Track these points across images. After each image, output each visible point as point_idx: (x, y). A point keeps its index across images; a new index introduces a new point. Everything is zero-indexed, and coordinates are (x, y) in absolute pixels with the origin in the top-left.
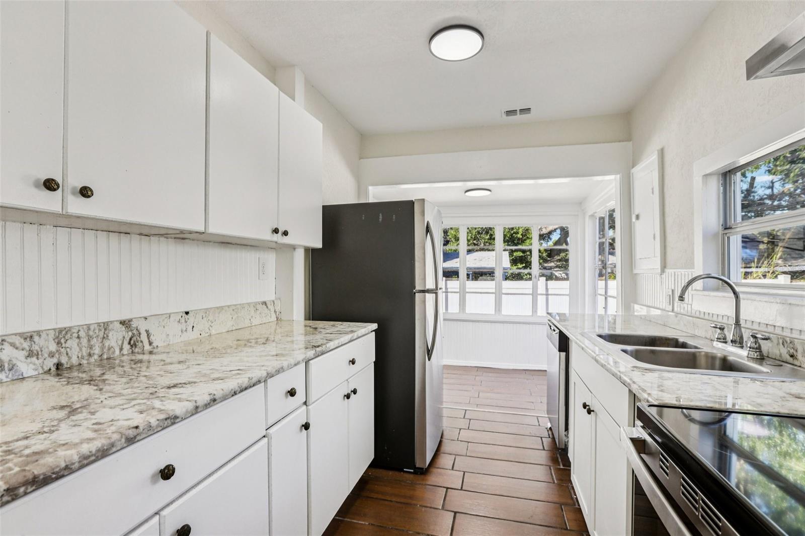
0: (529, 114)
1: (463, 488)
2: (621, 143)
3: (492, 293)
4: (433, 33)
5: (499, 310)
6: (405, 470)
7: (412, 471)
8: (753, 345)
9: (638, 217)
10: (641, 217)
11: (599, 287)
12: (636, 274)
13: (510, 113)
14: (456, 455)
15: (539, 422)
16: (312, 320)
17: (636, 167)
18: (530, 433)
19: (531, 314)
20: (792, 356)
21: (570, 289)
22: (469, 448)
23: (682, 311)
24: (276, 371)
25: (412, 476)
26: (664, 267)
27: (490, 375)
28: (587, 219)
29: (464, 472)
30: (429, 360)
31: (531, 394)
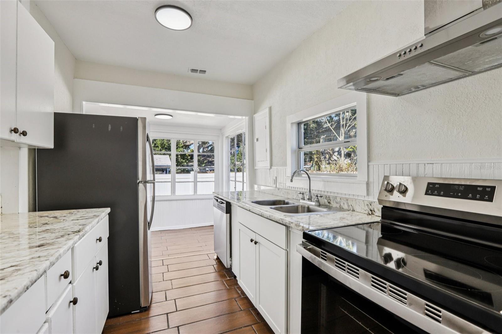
0: (204, 74)
1: (178, 310)
2: (249, 100)
3: (169, 182)
4: (158, 7)
5: (174, 193)
6: (132, 312)
7: (138, 311)
8: (317, 200)
9: (257, 140)
10: (259, 140)
11: (231, 176)
12: (256, 169)
13: (194, 71)
14: (165, 291)
15: (209, 257)
16: (38, 211)
17: (256, 114)
18: (206, 264)
19: (193, 194)
20: (329, 203)
21: (215, 178)
22: (173, 284)
23: (281, 187)
24: (56, 259)
25: (138, 315)
26: (271, 165)
27: (170, 234)
28: (224, 138)
29: (175, 300)
30: (149, 230)
31: (199, 242)
